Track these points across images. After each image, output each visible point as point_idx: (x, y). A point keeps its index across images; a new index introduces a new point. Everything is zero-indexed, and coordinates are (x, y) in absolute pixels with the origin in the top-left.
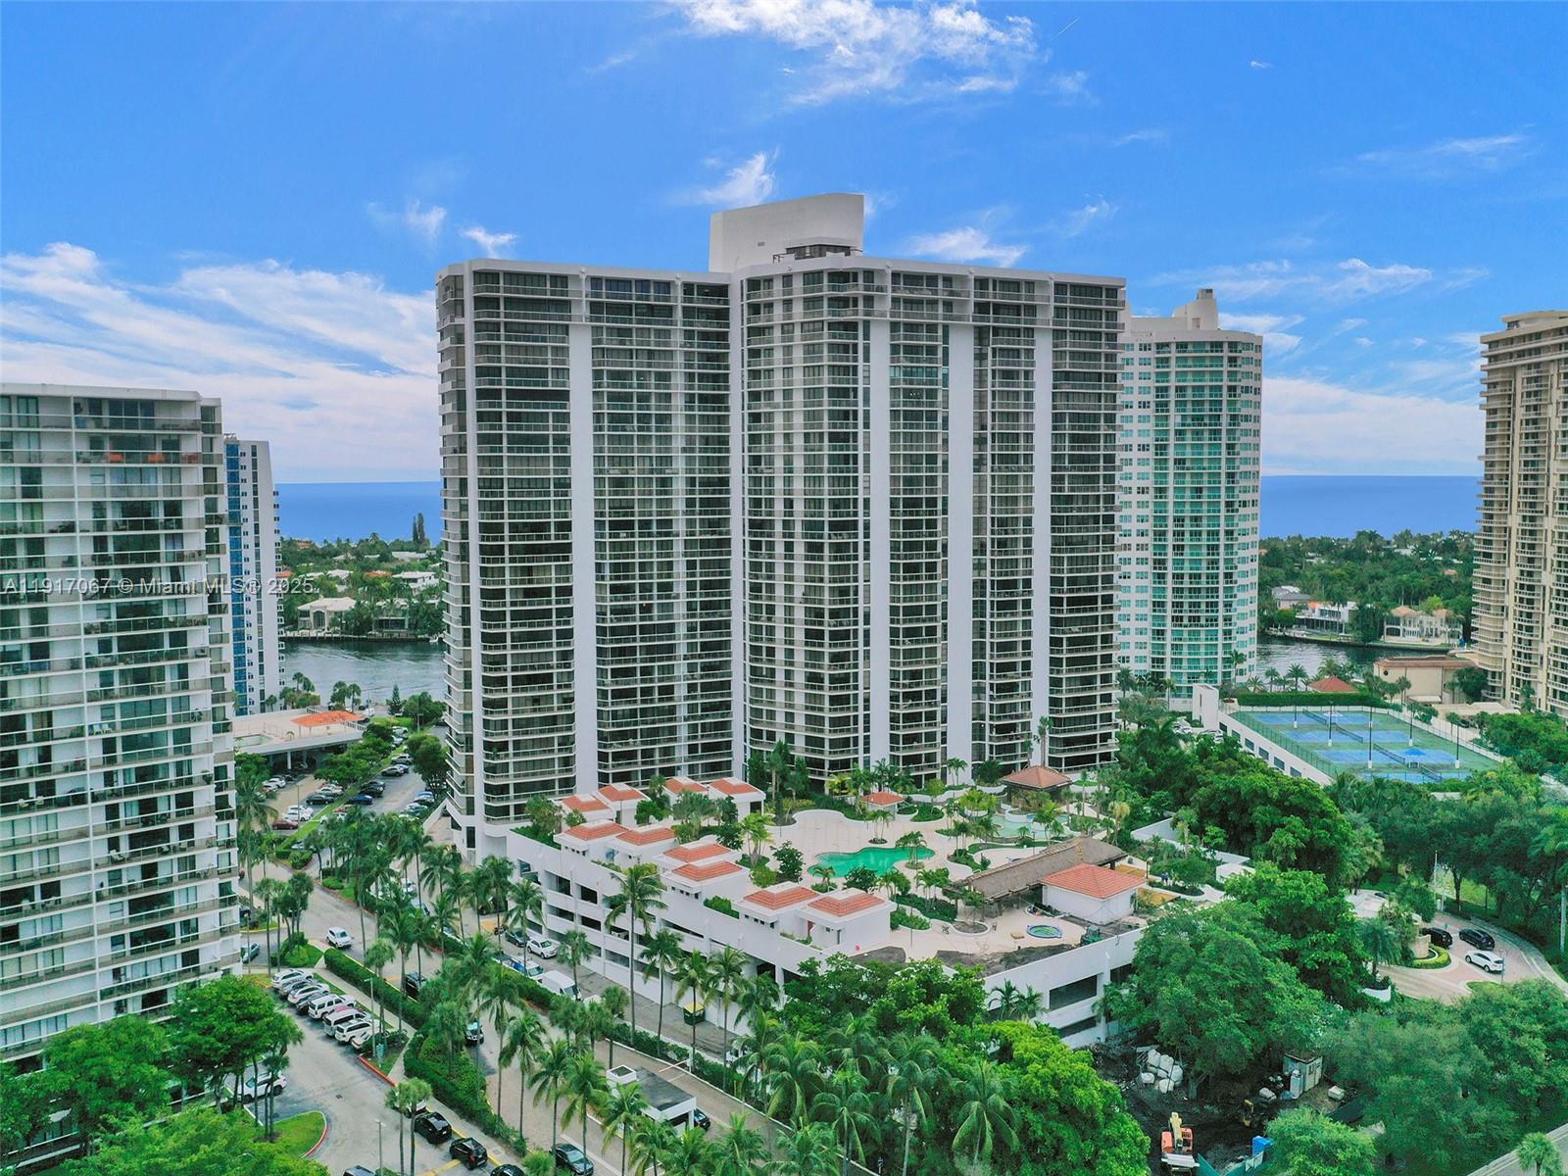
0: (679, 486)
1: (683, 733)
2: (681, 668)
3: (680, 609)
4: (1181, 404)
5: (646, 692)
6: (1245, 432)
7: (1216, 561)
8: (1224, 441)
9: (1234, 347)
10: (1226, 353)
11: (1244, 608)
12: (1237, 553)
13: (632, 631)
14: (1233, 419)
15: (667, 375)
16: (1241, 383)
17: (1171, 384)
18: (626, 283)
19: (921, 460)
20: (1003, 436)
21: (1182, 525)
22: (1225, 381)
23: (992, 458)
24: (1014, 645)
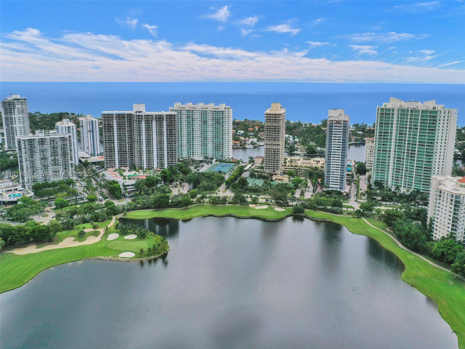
0: (127, 136)
1: (128, 162)
2: (128, 155)
3: (127, 149)
4: (215, 120)
5: (123, 158)
6: (225, 124)
7: (220, 142)
8: (221, 125)
9: (223, 112)
10: (221, 113)
11: (225, 149)
12: (224, 141)
13: (122, 151)
14: (223, 122)
15: (125, 124)
16: (224, 116)
17: (214, 117)
18: (120, 114)
19: (149, 135)
20: (160, 132)
21: (216, 137)
22: (221, 117)
23: (159, 134)
24: (162, 155)
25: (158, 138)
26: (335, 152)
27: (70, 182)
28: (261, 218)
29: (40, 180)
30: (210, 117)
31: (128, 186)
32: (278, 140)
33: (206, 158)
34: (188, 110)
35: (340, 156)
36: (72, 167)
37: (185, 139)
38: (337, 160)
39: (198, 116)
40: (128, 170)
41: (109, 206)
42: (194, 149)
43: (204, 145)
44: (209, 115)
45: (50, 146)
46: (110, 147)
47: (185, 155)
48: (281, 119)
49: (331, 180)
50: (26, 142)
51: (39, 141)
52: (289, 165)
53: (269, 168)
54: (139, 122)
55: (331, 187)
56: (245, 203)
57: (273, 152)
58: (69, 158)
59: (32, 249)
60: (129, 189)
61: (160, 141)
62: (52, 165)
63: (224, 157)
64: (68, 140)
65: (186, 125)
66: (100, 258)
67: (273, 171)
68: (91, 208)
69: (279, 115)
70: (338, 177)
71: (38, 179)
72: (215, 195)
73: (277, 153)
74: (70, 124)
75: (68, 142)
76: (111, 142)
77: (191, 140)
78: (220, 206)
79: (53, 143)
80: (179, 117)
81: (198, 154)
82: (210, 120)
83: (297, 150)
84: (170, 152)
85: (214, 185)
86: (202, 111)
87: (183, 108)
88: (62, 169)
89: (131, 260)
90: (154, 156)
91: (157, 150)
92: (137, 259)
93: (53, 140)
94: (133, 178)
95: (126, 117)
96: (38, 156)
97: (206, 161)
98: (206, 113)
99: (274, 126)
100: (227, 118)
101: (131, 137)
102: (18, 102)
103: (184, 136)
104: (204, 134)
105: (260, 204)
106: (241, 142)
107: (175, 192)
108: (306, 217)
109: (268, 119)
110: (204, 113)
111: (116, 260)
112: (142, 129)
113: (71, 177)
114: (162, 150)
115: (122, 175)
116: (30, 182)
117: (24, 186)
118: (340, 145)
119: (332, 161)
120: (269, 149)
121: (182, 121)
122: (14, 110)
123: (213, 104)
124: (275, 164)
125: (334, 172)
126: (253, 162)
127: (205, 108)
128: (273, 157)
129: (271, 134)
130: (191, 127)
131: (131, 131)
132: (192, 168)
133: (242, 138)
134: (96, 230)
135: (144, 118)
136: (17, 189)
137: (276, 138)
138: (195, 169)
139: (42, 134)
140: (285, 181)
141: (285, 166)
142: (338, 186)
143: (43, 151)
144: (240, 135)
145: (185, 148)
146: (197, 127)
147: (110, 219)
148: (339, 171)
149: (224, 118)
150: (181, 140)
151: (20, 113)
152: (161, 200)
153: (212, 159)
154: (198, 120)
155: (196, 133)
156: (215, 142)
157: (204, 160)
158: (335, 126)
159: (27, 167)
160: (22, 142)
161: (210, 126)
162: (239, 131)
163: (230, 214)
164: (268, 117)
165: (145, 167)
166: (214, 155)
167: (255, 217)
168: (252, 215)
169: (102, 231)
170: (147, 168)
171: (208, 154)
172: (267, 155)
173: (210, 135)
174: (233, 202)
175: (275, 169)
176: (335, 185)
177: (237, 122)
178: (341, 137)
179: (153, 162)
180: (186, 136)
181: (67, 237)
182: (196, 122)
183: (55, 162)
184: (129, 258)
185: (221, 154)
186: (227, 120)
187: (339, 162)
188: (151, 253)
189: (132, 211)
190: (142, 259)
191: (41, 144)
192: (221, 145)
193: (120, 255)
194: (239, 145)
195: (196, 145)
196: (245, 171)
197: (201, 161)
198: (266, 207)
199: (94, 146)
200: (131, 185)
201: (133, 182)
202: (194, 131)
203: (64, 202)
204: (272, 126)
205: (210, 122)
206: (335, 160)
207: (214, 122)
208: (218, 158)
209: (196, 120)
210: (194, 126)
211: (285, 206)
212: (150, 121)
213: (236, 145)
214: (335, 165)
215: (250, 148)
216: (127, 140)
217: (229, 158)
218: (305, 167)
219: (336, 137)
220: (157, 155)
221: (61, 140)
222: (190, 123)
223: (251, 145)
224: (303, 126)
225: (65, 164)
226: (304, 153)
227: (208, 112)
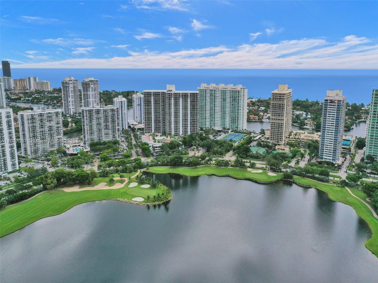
0: (161, 109)
1: (161, 129)
2: (161, 124)
4: (232, 98)
5: (158, 126)
6: (240, 101)
7: (236, 116)
8: (237, 102)
9: (239, 91)
10: (237, 92)
11: (240, 122)
12: (239, 115)
13: (157, 121)
14: (238, 100)
15: (160, 100)
16: (240, 95)
17: (231, 95)
18: (156, 92)
19: (177, 109)
20: (185, 107)
21: (233, 112)
22: (237, 95)
23: (184, 109)
24: (186, 125)
25: (183, 112)
26: (329, 128)
27: (116, 143)
28: (254, 180)
29: (96, 139)
30: (228, 95)
31: (157, 147)
32: (282, 116)
33: (224, 128)
34: (211, 90)
35: (334, 132)
36: (118, 131)
37: (208, 113)
38: (331, 135)
39: (219, 94)
40: (160, 136)
41: (137, 162)
42: (215, 121)
43: (223, 118)
44: (227, 94)
45: (103, 115)
46: (148, 117)
47: (208, 125)
48: (285, 98)
49: (324, 152)
50: (87, 112)
51: (96, 111)
52: (292, 138)
53: (273, 139)
54: (170, 99)
55: (325, 159)
56: (244, 167)
57: (277, 126)
58: (117, 125)
59: (76, 189)
60: (157, 149)
61: (185, 114)
62: (104, 129)
63: (239, 128)
64: (116, 111)
65: (209, 102)
66: (119, 200)
67: (277, 142)
68: (123, 162)
69: (283, 94)
70: (331, 150)
71: (95, 139)
72: (222, 159)
73: (281, 127)
74: (123, 99)
75: (116, 112)
76: (149, 114)
77: (213, 113)
78: (223, 167)
79: (106, 113)
80: (204, 95)
81: (218, 125)
82: (228, 98)
83: (307, 125)
84: (193, 123)
85: (223, 150)
86: (222, 90)
87: (208, 88)
88: (111, 132)
89: (141, 203)
90: (180, 126)
91: (183, 121)
92: (145, 203)
93: (105, 111)
94: (161, 142)
95: (161, 95)
96: (94, 122)
97: (224, 131)
98: (225, 92)
99: (279, 104)
100: (242, 97)
101: (164, 110)
102: (92, 83)
103: (207, 110)
104: (223, 109)
105: (257, 168)
106: (259, 117)
107: (191, 154)
108: (294, 183)
109: (274, 98)
110: (223, 92)
111: (129, 202)
112: (171, 104)
113: (117, 139)
114: (186, 121)
115: (154, 139)
116: (89, 140)
117: (85, 143)
118: (334, 121)
119: (326, 135)
120: (274, 123)
121: (207, 99)
122: (89, 89)
123: (232, 85)
124: (279, 136)
125: (328, 145)
126: (264, 133)
127: (225, 88)
128: (277, 130)
129: (276, 111)
130: (213, 103)
131: (164, 106)
132: (211, 137)
133: (262, 114)
134: (122, 179)
135: (173, 96)
136: (80, 145)
137: (280, 114)
138: (213, 137)
139: (98, 106)
140: (286, 151)
141: (289, 138)
142: (331, 158)
143: (99, 118)
144: (261, 111)
145: (208, 120)
146: (218, 103)
147: (136, 171)
148: (332, 145)
149: (240, 97)
150: (205, 114)
151: (93, 91)
152: (176, 159)
153: (228, 129)
154: (219, 97)
155: (217, 109)
156: (232, 116)
157: (223, 130)
158: (329, 105)
159: (87, 130)
160: (85, 112)
161: (228, 103)
162: (261, 108)
163: (229, 175)
164: (274, 96)
165: (173, 133)
166: (231, 127)
167: (249, 179)
168: (247, 177)
169: (126, 180)
170: (174, 135)
171: (226, 125)
172: (272, 128)
173: (228, 110)
174: (235, 165)
175: (278, 140)
176: (329, 156)
177: (261, 100)
178: (335, 115)
179: (179, 130)
180: (209, 111)
181: (102, 182)
182: (217, 99)
183: (107, 127)
184: (139, 202)
185: (236, 126)
186: (242, 98)
187: (333, 137)
188: (155, 200)
189: (154, 167)
190: (148, 204)
191: (97, 113)
192: (236, 119)
193: (133, 199)
194: (257, 119)
195: (217, 118)
196: (255, 141)
197: (219, 131)
198: (261, 171)
199: (141, 116)
200: (158, 147)
201: (160, 144)
202: (216, 107)
203: (106, 156)
204: (277, 104)
205: (228, 100)
206: (329, 134)
207: (232, 99)
208: (234, 129)
209: (217, 97)
210: (216, 102)
211: (277, 172)
212: (178, 98)
213: (255, 119)
214: (328, 139)
215: (267, 122)
216: (161, 112)
217: (243, 129)
218: (306, 140)
219: (330, 114)
220: (183, 125)
221: (111, 111)
222: (213, 100)
223: (267, 120)
224: (320, 104)
225: (113, 128)
226: (312, 128)
227: (227, 91)
